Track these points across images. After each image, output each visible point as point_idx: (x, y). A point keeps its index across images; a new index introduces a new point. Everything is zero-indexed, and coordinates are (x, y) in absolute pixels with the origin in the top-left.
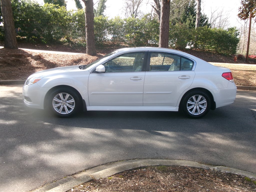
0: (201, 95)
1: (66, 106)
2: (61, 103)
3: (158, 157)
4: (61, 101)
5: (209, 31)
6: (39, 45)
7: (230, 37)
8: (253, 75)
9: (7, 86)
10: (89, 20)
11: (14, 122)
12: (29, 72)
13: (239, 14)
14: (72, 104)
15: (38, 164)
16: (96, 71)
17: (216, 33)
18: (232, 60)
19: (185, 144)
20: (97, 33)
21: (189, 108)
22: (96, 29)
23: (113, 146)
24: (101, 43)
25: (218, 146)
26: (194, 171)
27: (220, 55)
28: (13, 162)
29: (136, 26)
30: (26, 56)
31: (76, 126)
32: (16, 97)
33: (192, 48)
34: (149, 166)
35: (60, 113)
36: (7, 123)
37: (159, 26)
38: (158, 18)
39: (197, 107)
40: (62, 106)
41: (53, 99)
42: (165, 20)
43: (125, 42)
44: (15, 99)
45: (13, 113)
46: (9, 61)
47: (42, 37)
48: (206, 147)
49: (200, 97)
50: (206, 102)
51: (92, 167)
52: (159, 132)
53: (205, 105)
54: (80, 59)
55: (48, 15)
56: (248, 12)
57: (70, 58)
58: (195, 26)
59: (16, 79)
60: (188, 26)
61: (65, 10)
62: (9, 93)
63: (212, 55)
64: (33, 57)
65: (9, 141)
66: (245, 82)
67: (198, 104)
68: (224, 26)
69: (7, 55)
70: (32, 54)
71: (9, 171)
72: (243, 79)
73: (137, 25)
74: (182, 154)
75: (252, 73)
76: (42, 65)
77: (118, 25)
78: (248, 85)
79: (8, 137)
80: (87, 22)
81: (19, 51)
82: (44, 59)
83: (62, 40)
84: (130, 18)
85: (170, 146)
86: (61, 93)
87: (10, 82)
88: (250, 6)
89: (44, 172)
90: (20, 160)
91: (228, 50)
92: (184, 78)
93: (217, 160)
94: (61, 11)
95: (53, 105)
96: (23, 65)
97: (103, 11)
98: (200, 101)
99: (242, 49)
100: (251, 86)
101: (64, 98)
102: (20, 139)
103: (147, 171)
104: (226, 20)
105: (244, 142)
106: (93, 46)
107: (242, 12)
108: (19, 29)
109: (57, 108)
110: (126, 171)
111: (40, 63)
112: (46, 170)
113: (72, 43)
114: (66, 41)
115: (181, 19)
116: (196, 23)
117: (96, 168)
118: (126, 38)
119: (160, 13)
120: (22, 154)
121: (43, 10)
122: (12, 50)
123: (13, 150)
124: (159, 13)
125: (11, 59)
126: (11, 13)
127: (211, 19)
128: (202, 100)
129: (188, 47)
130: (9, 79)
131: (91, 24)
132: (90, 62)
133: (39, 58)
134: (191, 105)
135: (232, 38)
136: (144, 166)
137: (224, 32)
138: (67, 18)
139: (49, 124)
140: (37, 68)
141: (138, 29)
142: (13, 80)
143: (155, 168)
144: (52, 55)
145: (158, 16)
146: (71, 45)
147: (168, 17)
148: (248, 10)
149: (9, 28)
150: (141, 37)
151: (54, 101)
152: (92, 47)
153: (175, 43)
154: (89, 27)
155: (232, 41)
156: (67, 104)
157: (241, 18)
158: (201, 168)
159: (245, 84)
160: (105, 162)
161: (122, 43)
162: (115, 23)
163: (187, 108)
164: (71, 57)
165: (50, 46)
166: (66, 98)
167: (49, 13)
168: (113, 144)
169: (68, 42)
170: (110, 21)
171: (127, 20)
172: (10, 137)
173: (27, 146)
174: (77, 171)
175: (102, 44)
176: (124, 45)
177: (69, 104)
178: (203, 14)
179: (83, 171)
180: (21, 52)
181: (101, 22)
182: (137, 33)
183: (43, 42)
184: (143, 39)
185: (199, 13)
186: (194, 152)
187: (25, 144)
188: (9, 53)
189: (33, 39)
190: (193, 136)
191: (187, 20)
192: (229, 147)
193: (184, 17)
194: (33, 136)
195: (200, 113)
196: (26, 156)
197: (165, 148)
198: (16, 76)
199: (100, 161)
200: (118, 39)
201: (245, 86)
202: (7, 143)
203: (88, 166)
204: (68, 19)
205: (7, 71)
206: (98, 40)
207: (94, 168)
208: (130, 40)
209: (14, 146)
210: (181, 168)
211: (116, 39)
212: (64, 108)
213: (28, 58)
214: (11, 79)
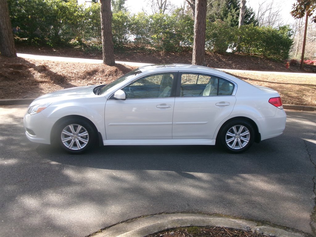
0: (243, 125)
1: (78, 140)
2: (72, 136)
3: (190, 210)
4: (72, 134)
5: (255, 31)
6: (43, 49)
7: (281, 38)
8: (308, 91)
9: (5, 107)
10: (106, 21)
11: (14, 162)
12: (31, 88)
13: (293, 12)
14: (85, 137)
15: (45, 222)
16: (114, 97)
17: (264, 33)
18: (283, 66)
19: (223, 191)
20: (116, 33)
21: (228, 141)
22: (114, 28)
23: (136, 195)
24: (121, 45)
25: (263, 193)
26: (232, 234)
27: (269, 60)
28: (13, 220)
29: (165, 25)
30: (27, 66)
31: (91, 166)
32: (15, 123)
33: (234, 51)
34: (178, 228)
35: (70, 148)
36: (6, 163)
37: (194, 25)
38: (192, 14)
39: (237, 140)
40: (73, 140)
41: (61, 132)
42: (201, 20)
43: (151, 44)
44: (14, 126)
45: (13, 147)
46: (6, 73)
47: (47, 38)
48: (248, 194)
49: (242, 128)
50: (248, 133)
51: (109, 225)
52: (191, 173)
53: (247, 137)
54: (95, 70)
55: (54, 10)
56: (304, 10)
57: (82, 69)
58: (238, 24)
59: (15, 97)
60: (230, 22)
61: (75, 5)
62: (7, 117)
63: (259, 60)
64: (36, 68)
65: (9, 189)
66: (297, 100)
67: (239, 136)
68: (274, 21)
69: (3, 65)
70: (35, 63)
71: (9, 233)
72: (295, 96)
73: (166, 23)
74: (219, 206)
75: (307, 87)
76: (47, 79)
77: (142, 23)
78: (302, 105)
79: (6, 183)
80: (103, 24)
81: (19, 60)
82: (50, 71)
83: (72, 41)
84: (157, 15)
85: (204, 194)
86: (72, 125)
87: (8, 101)
88: (306, 3)
89: (51, 234)
90: (22, 218)
91: (279, 54)
92: (222, 105)
93: (260, 213)
94: (70, 5)
95: (62, 139)
96: (24, 79)
97: (124, 3)
98: (242, 132)
99: (296, 51)
100: (305, 105)
101: (76, 130)
102: (21, 186)
103: (175, 235)
104: (277, 14)
105: (294, 187)
106: (111, 53)
107: (297, 10)
108: (17, 28)
109: (66, 143)
110: (150, 235)
111: (45, 77)
112: (53, 230)
113: (85, 46)
114: (78, 44)
115: (222, 13)
116: (240, 20)
117: (114, 227)
118: (152, 39)
119: (195, 7)
120: (24, 209)
121: (47, 4)
122: (9, 59)
123: (13, 202)
124: (193, 7)
125: (9, 71)
126: (7, 12)
127: (259, 12)
128: (244, 131)
129: (229, 50)
130: (7, 98)
131: (108, 26)
132: (108, 74)
133: (43, 69)
134: (231, 137)
135: (284, 39)
136: (172, 227)
137: (274, 32)
138: (78, 14)
139: (57, 163)
140: (42, 82)
141: (167, 29)
142: (11, 99)
143: (185, 230)
144: (60, 65)
145: (192, 11)
146: (84, 49)
147: (204, 17)
148: (303, 7)
149: (5, 31)
150: (171, 38)
151: (63, 134)
152: (109, 54)
153: (213, 45)
154: (106, 30)
155: (284, 43)
156: (79, 138)
157: (295, 17)
158: (240, 230)
159: (298, 103)
160: (125, 219)
161: (147, 46)
162: (138, 21)
163: (226, 141)
164: (84, 67)
165: (57, 50)
166: (78, 130)
167: (55, 8)
168: (136, 191)
169: (80, 45)
170: (132, 18)
171: (154, 17)
172: (9, 184)
173: (31, 197)
174: (92, 232)
175: (122, 48)
176: (150, 48)
177: (81, 137)
178: (248, 7)
179: (99, 232)
180: (21, 61)
181: (121, 20)
182: (167, 33)
183: (48, 44)
184: (174, 40)
185: (243, 7)
186: (233, 202)
187: (28, 194)
188: (5, 63)
189: (36, 40)
190: (233, 179)
191: (229, 16)
192: (275, 194)
193: (225, 11)
194: (38, 182)
195: (242, 147)
196: (29, 211)
197: (198, 197)
198: (16, 94)
199: (119, 217)
200: (142, 41)
201: (298, 105)
202: (6, 193)
203: (104, 224)
204: (79, 16)
205: (4, 86)
206: (117, 42)
207: (112, 227)
208: (157, 42)
209: (14, 197)
210: (216, 230)
211: (139, 41)
212: (75, 142)
213: (30, 69)
214: (9, 98)
